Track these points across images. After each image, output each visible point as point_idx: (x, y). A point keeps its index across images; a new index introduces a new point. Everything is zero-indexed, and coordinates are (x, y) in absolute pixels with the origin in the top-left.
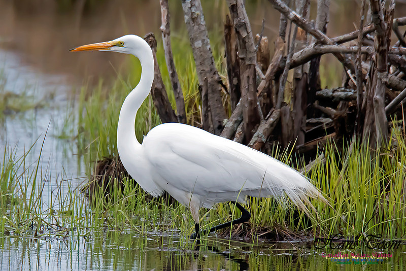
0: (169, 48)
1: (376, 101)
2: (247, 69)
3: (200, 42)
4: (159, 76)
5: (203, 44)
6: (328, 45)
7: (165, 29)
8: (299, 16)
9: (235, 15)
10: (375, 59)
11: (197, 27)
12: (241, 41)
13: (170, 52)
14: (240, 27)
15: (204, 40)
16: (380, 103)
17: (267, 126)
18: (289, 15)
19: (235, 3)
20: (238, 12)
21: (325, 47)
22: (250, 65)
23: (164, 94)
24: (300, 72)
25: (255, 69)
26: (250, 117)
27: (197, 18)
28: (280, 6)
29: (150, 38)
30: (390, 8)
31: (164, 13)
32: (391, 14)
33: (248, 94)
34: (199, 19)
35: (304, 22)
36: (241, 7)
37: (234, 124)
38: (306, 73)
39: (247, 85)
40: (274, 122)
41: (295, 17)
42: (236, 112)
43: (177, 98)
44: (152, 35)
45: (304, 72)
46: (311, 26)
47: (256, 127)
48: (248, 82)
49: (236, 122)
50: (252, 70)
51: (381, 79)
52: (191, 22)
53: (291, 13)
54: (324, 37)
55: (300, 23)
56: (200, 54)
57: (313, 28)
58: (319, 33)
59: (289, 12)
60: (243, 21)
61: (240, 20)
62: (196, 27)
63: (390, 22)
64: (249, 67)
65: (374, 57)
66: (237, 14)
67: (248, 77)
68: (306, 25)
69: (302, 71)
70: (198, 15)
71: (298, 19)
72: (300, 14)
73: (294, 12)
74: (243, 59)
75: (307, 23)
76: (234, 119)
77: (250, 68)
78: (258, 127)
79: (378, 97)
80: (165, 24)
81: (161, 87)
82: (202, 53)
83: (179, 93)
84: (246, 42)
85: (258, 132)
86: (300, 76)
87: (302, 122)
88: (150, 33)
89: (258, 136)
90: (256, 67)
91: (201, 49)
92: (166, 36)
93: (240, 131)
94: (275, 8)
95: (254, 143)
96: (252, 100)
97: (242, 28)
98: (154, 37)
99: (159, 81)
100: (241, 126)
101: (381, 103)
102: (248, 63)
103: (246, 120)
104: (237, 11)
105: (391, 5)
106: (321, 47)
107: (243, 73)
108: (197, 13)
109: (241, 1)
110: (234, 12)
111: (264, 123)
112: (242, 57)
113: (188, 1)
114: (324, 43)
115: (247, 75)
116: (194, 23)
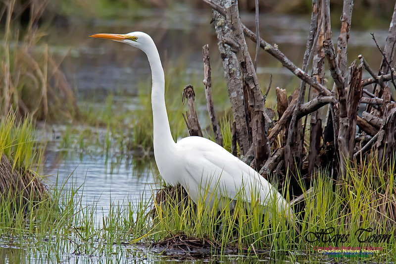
0: (210, 98)
1: (340, 141)
2: (256, 115)
3: (236, 92)
4: (196, 120)
5: (238, 94)
6: (327, 96)
7: (206, 82)
8: (303, 72)
10: (338, 107)
11: (234, 80)
12: (250, 92)
13: (210, 101)
14: (249, 80)
15: (239, 91)
16: (342, 143)
17: (272, 161)
18: (294, 72)
19: (244, 61)
21: (325, 98)
22: (258, 111)
23: (200, 135)
24: (315, 118)
25: (263, 115)
26: (259, 154)
27: (233, 73)
28: (287, 64)
30: (359, 66)
31: (206, 69)
32: (359, 71)
33: (257, 135)
34: (235, 74)
35: (307, 77)
36: (249, 64)
37: (248, 160)
38: (320, 119)
39: (256, 128)
40: (277, 158)
41: (300, 73)
42: (250, 149)
43: (216, 138)
44: (190, 87)
45: (318, 118)
46: (313, 80)
47: (264, 162)
48: (257, 125)
49: (249, 158)
50: (260, 115)
51: (343, 123)
52: (229, 77)
53: (296, 70)
54: (324, 90)
55: (304, 78)
56: (235, 102)
57: (314, 83)
58: (319, 86)
59: (295, 69)
60: (251, 76)
61: (248, 75)
62: (232, 80)
63: (358, 78)
65: (337, 105)
66: (246, 70)
67: (257, 121)
68: (309, 80)
70: (234, 71)
71: (302, 74)
72: (304, 70)
73: (299, 69)
74: (252, 106)
75: (310, 78)
76: (248, 156)
77: (258, 114)
78: (265, 162)
79: (341, 138)
80: (207, 78)
81: (198, 129)
82: (237, 102)
83: (218, 135)
84: (254, 93)
85: (264, 166)
86: (315, 122)
87: (316, 160)
88: (189, 85)
89: (264, 170)
90: (263, 113)
91: (237, 99)
92: (208, 87)
93: (253, 165)
94: (284, 66)
96: (260, 140)
97: (251, 81)
98: (192, 88)
99: (196, 124)
100: (253, 162)
101: (344, 143)
102: (256, 110)
103: (257, 157)
104: (246, 67)
105: (360, 63)
106: (322, 98)
107: (253, 118)
108: (233, 69)
109: (249, 59)
110: (243, 68)
111: (269, 158)
112: (251, 104)
113: (227, 60)
114: (324, 94)
115: (256, 120)
116: (231, 77)
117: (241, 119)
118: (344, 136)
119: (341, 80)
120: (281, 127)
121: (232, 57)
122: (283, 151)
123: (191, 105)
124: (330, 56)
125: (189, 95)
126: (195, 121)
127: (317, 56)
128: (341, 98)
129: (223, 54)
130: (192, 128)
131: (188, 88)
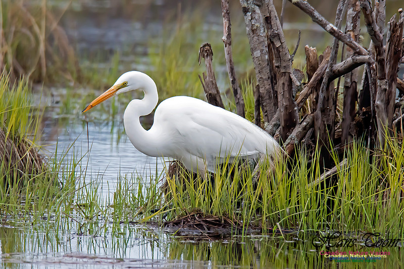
0: (230, 57)
1: (377, 107)
2: (282, 77)
3: (259, 51)
4: (214, 82)
5: (262, 53)
6: (363, 55)
7: (226, 39)
8: (335, 28)
9: (270, 27)
10: (375, 67)
11: (257, 38)
12: (276, 50)
13: (231, 61)
14: (274, 37)
15: (263, 50)
16: (380, 109)
17: (300, 129)
18: (326, 28)
19: (268, 15)
20: (272, 23)
21: (361, 57)
23: (218, 99)
24: (349, 80)
25: (290, 76)
26: (286, 121)
27: (256, 30)
28: (317, 19)
29: (206, 47)
30: (400, 21)
31: (225, 24)
32: (400, 27)
33: (284, 100)
34: (258, 31)
35: (340, 33)
36: (275, 18)
37: (273, 128)
38: (355, 82)
39: (282, 91)
40: (306, 126)
41: (332, 29)
42: (276, 116)
43: (237, 103)
44: (208, 45)
45: (353, 80)
46: (347, 37)
47: (291, 130)
48: (283, 89)
49: (275, 125)
50: (287, 78)
51: (381, 86)
52: (251, 34)
53: (328, 26)
54: (359, 48)
55: (337, 35)
57: (349, 40)
58: (354, 44)
59: (326, 25)
60: (277, 32)
61: (273, 31)
62: (255, 38)
63: (398, 34)
64: (284, 74)
65: (374, 65)
66: (271, 25)
67: (283, 84)
68: (342, 37)
69: (351, 80)
70: (257, 26)
71: (334, 31)
72: (337, 26)
73: (331, 25)
74: (278, 67)
75: (344, 34)
76: (273, 123)
77: (285, 76)
78: (293, 130)
79: (378, 103)
80: (227, 35)
81: (216, 93)
82: (260, 62)
83: (238, 99)
84: (280, 52)
85: (291, 135)
86: (349, 85)
87: (350, 128)
88: (206, 43)
89: (291, 139)
90: (291, 75)
91: (260, 59)
92: (227, 45)
93: (278, 133)
94: (314, 21)
95: (287, 145)
96: (287, 105)
97: (276, 38)
98: (210, 47)
99: (214, 87)
100: (279, 130)
101: (382, 109)
102: (283, 71)
103: (283, 124)
104: (270, 22)
105: (401, 18)
106: (357, 58)
107: (279, 80)
108: (256, 25)
109: (275, 13)
110: (268, 23)
111: (297, 126)
112: (277, 65)
113: (249, 14)
114: (360, 53)
115: (282, 82)
116: (253, 34)
117: (266, 82)
118: (382, 101)
119: (379, 37)
120: (310, 90)
121: (255, 11)
122: (313, 118)
123: (208, 65)
124: (366, 10)
125: (206, 54)
126: (213, 84)
127: (351, 9)
128: (379, 57)
129: (244, 8)
130: (210, 92)
131: (204, 46)
